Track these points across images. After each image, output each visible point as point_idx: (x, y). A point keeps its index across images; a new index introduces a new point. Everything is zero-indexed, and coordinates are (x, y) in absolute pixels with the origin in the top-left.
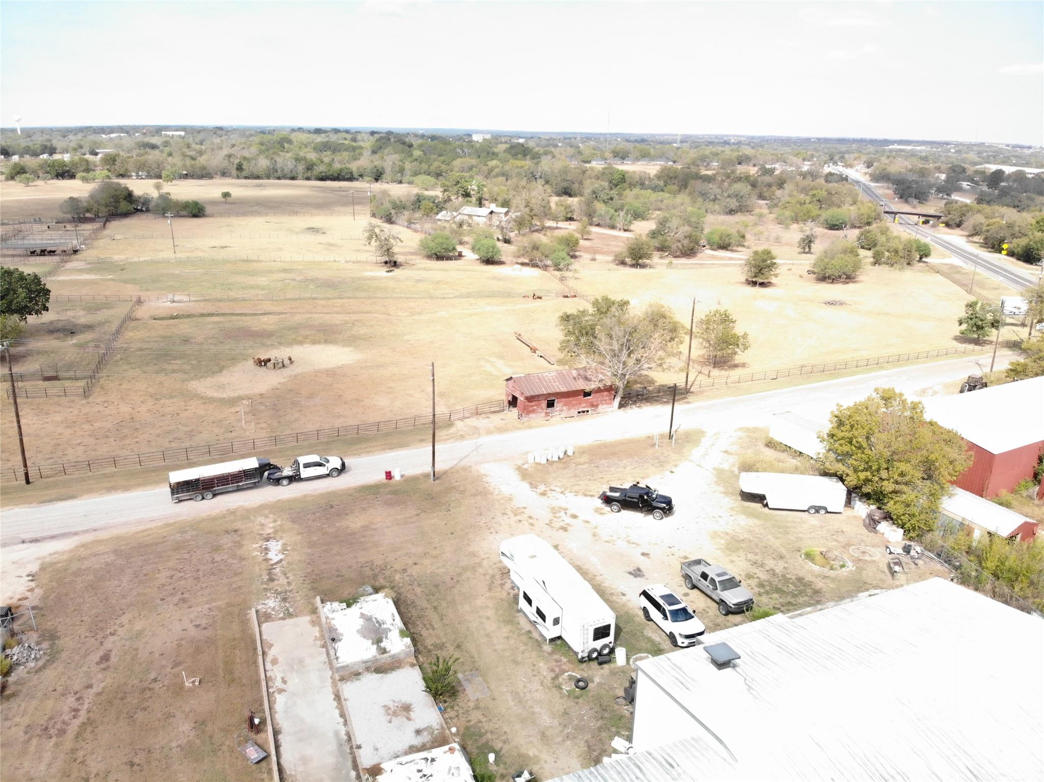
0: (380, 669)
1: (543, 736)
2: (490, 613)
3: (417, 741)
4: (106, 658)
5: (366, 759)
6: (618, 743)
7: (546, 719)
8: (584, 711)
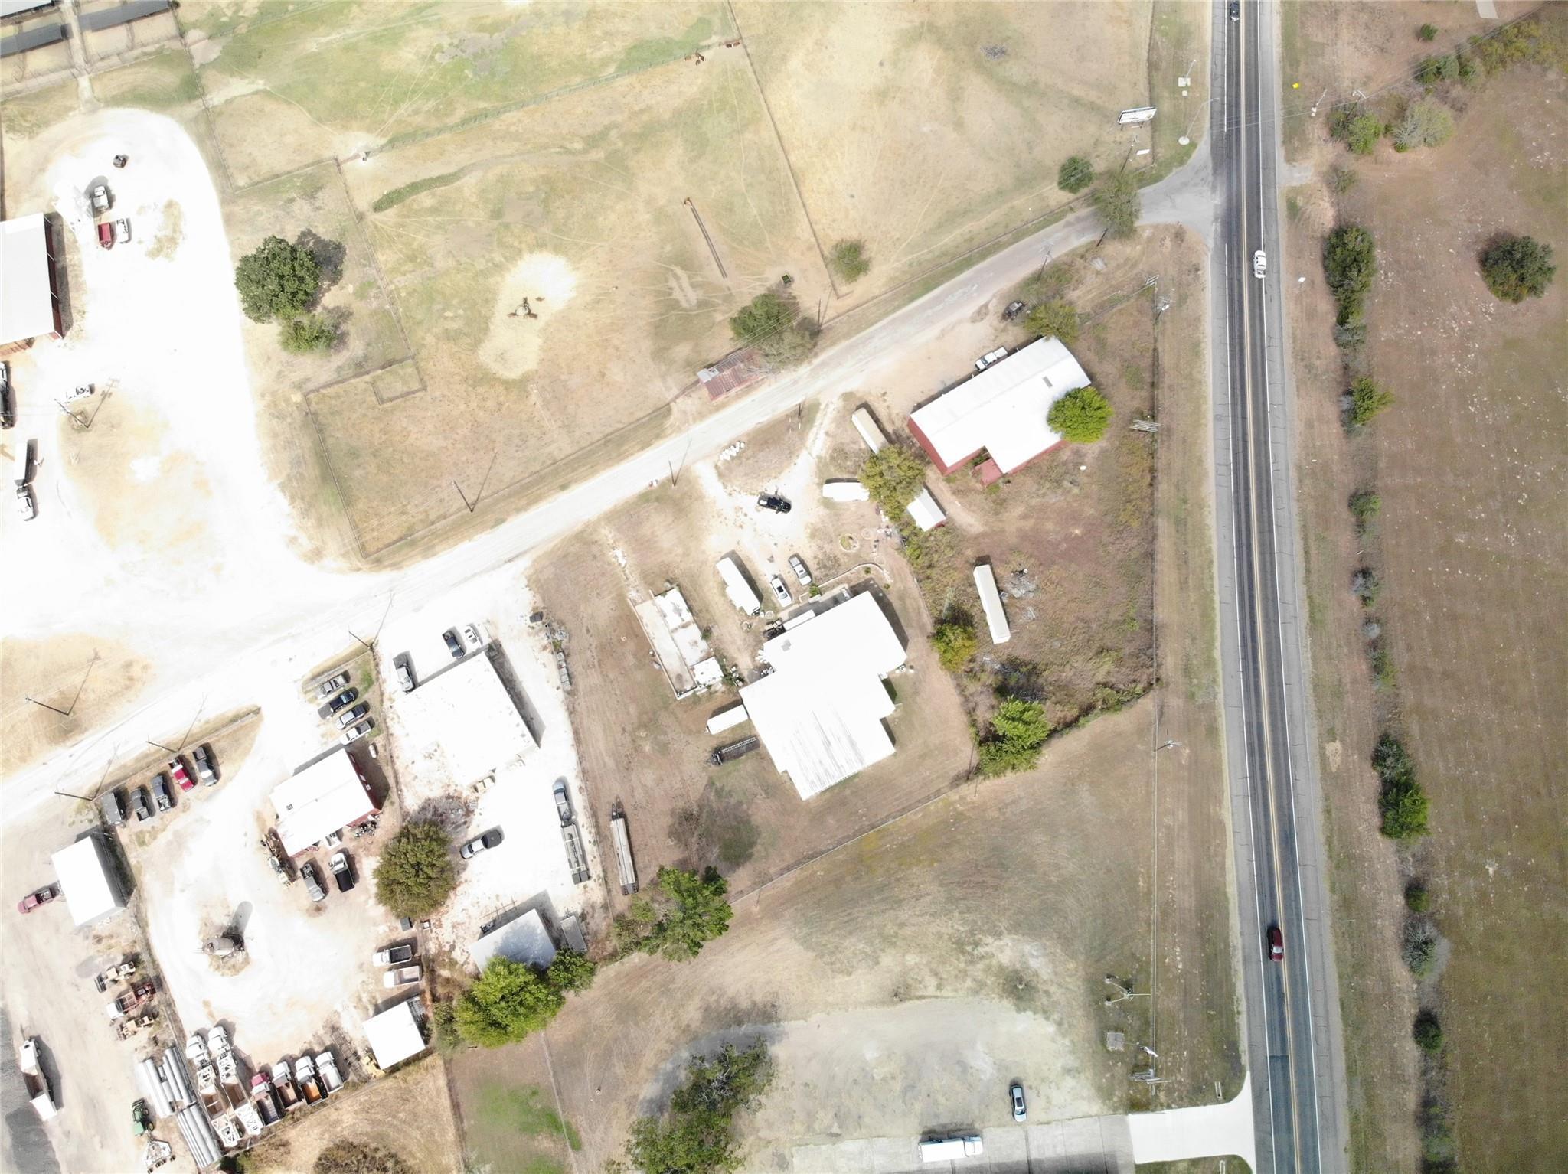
0: (684, 626)
1: (739, 650)
2: (715, 591)
3: (702, 655)
4: (588, 631)
5: (689, 664)
6: (760, 652)
7: (739, 642)
8: (751, 639)
